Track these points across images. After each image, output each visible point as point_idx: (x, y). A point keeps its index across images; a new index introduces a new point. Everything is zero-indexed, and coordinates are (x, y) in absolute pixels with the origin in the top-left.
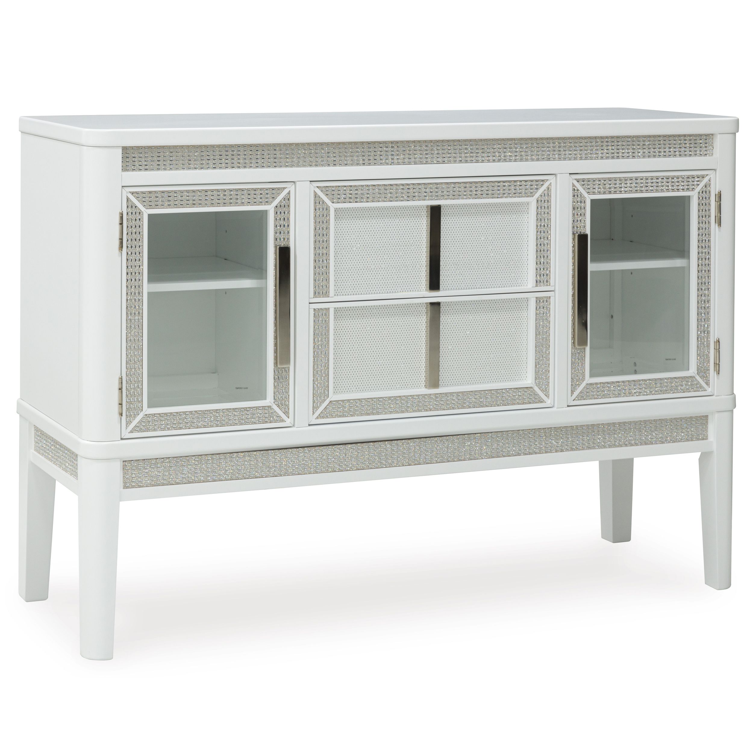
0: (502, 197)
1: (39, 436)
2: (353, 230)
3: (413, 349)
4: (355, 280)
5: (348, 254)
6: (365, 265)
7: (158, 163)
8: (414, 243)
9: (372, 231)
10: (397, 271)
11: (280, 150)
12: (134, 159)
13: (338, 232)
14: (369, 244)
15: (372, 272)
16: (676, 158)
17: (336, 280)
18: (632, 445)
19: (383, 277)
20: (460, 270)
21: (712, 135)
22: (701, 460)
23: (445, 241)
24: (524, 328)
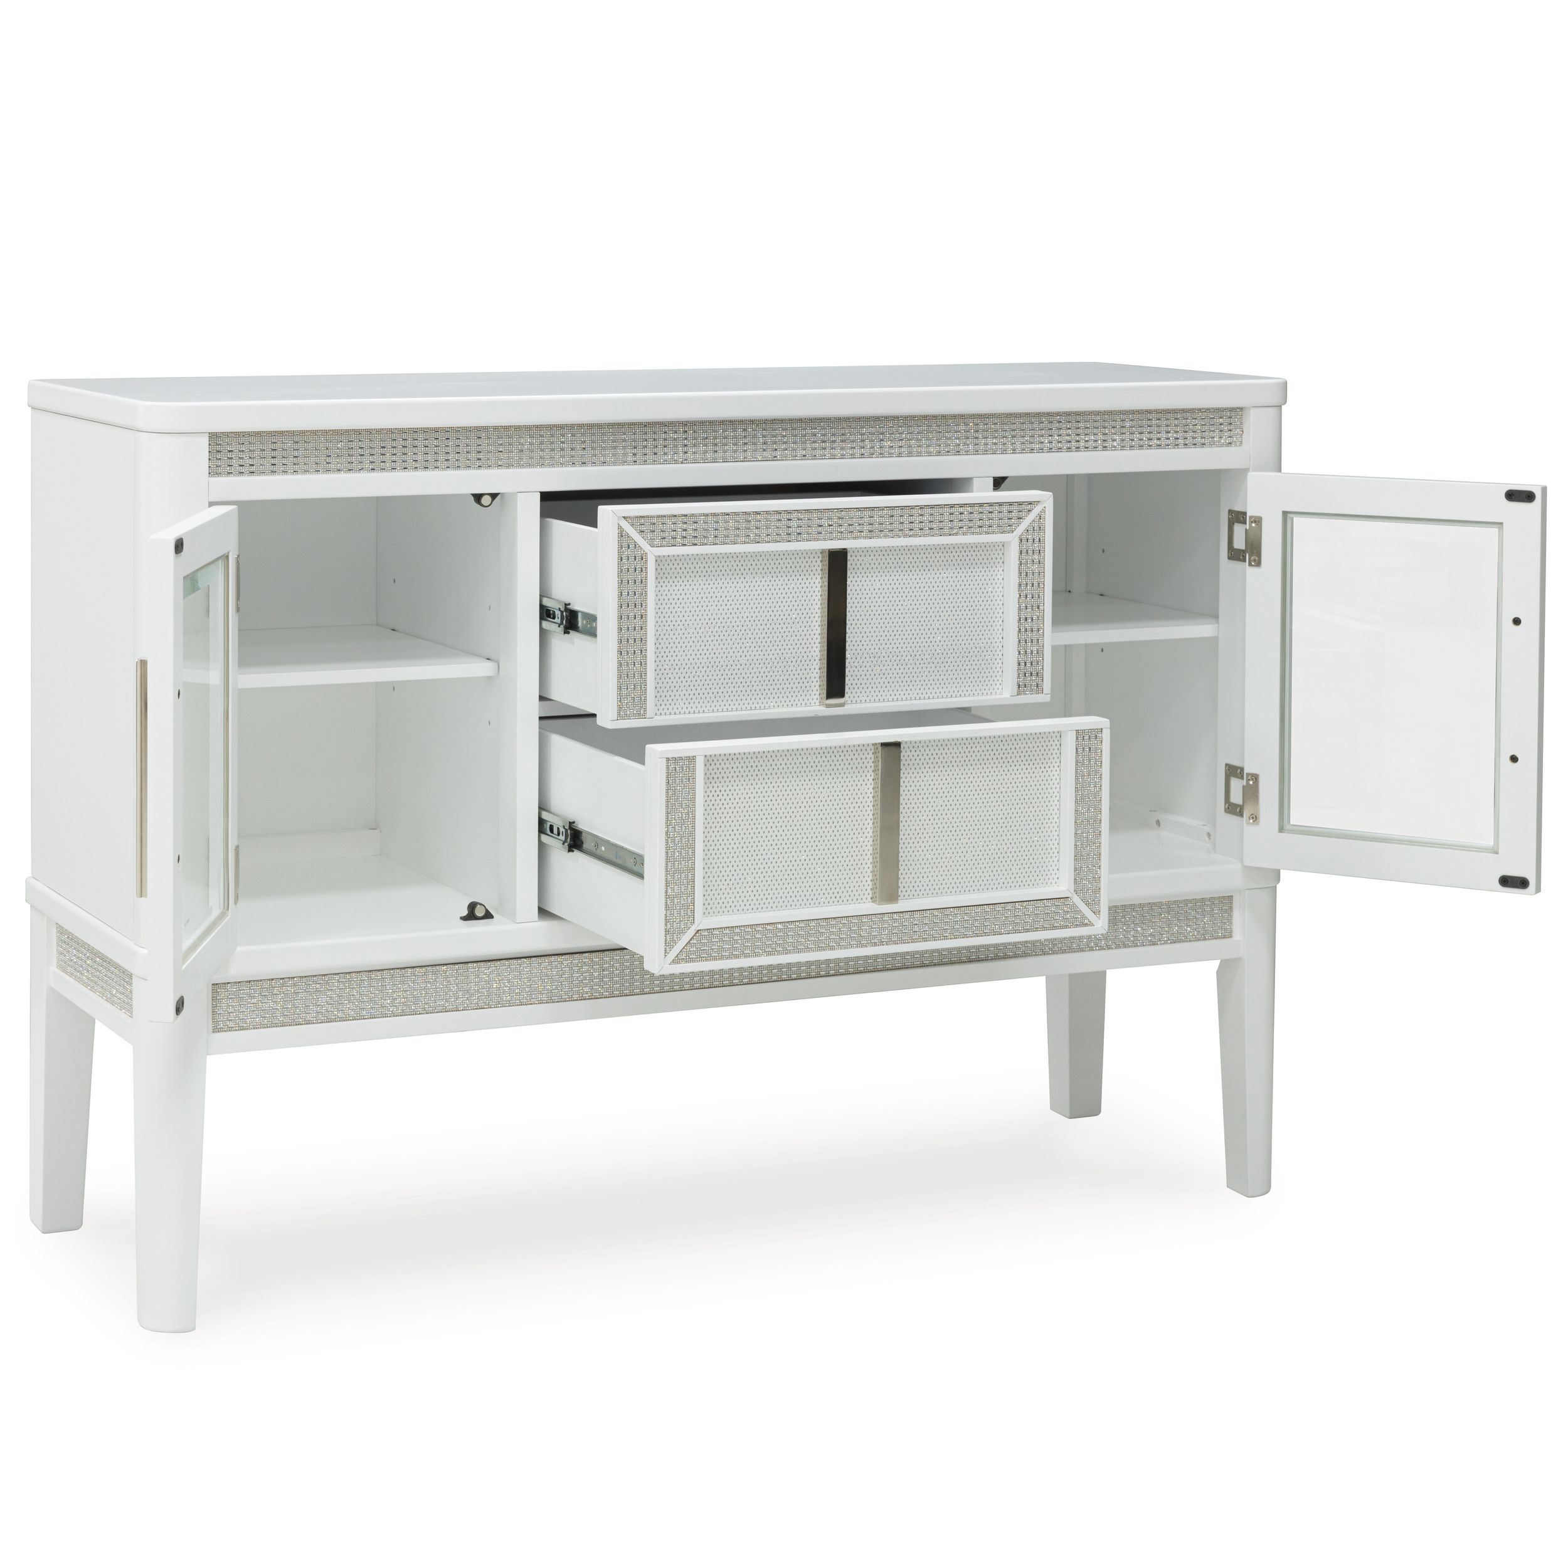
0: (957, 534)
1: (65, 942)
2: (688, 595)
3: (850, 831)
4: (692, 687)
5: (679, 639)
6: (710, 659)
7: (273, 461)
8: (798, 619)
9: (723, 598)
10: (769, 669)
11: (489, 438)
12: (230, 455)
13: (662, 600)
14: (717, 620)
15: (722, 671)
16: (1179, 450)
17: (658, 686)
18: (1102, 948)
19: (744, 681)
20: (882, 666)
21: (1241, 409)
22: (1220, 974)
23: (854, 614)
24: (1054, 787)
